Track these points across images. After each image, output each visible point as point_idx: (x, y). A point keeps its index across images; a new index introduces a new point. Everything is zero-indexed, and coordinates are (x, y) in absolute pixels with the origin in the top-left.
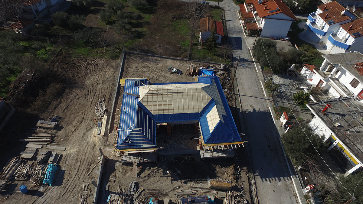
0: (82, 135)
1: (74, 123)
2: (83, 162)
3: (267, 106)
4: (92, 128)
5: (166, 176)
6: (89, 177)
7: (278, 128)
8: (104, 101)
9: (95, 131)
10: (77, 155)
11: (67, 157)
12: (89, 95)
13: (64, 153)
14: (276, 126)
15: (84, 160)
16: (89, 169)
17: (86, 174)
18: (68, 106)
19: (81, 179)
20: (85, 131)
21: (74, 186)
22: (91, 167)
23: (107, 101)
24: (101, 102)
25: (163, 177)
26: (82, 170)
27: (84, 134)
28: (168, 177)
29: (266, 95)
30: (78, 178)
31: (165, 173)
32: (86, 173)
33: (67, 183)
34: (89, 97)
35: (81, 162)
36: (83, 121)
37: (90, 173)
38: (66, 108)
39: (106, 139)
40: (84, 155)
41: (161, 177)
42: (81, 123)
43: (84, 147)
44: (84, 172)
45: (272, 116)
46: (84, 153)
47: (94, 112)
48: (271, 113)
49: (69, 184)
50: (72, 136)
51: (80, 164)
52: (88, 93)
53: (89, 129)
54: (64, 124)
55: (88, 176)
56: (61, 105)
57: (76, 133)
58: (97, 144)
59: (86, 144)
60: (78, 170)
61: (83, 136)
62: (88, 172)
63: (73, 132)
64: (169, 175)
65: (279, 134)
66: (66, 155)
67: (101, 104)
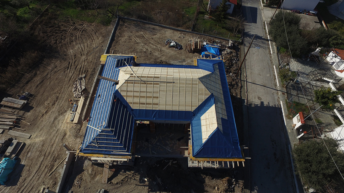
0: (53, 119)
1: (46, 103)
2: (48, 156)
3: (278, 100)
4: (66, 111)
5: (143, 184)
6: (51, 178)
7: (289, 131)
8: (85, 77)
9: (68, 116)
10: (43, 146)
11: (31, 147)
12: (69, 68)
13: (28, 142)
14: (287, 128)
15: (49, 153)
16: (53, 166)
17: (48, 173)
18: (43, 81)
19: (41, 179)
20: (57, 114)
21: (31, 189)
22: (56, 163)
23: (88, 77)
24: (81, 79)
25: (139, 185)
26: (45, 167)
27: (55, 119)
28: (145, 186)
29: (278, 85)
30: (37, 178)
31: (142, 181)
32: (49, 171)
33: (23, 184)
34: (69, 70)
35: (45, 156)
36: (57, 102)
37: (53, 172)
38: (40, 84)
39: (79, 128)
40: (50, 146)
41: (136, 185)
42: (54, 104)
43: (52, 136)
44: (46, 170)
45: (284, 114)
46: (51, 144)
47: (71, 91)
48: (283, 109)
49: (25, 185)
50: (41, 119)
51: (44, 158)
52: (68, 66)
53: (62, 112)
54: (35, 104)
55: (50, 176)
56: (35, 79)
57: (46, 117)
58: (68, 134)
59: (55, 132)
60: (40, 166)
61: (54, 121)
62: (51, 170)
63: (43, 115)
64: (147, 183)
65: (289, 138)
66: (30, 145)
67: (81, 82)
